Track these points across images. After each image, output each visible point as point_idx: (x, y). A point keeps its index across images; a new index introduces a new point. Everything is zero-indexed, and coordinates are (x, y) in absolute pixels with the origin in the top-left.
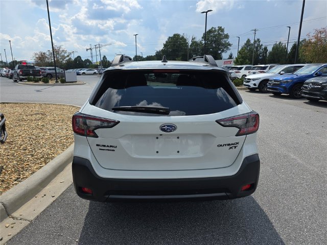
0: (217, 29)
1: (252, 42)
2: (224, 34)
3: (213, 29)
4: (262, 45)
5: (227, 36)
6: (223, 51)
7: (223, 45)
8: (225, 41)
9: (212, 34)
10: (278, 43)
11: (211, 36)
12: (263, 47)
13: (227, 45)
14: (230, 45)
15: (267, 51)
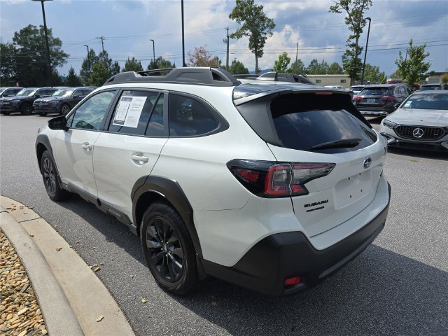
0: (39, 28)
1: (97, 54)
2: (52, 38)
3: (33, 29)
4: (111, 60)
5: (58, 42)
6: (56, 64)
7: (55, 55)
8: (57, 50)
9: (32, 36)
10: (131, 59)
11: (31, 39)
12: (113, 63)
13: (62, 57)
14: (65, 55)
15: (119, 68)
